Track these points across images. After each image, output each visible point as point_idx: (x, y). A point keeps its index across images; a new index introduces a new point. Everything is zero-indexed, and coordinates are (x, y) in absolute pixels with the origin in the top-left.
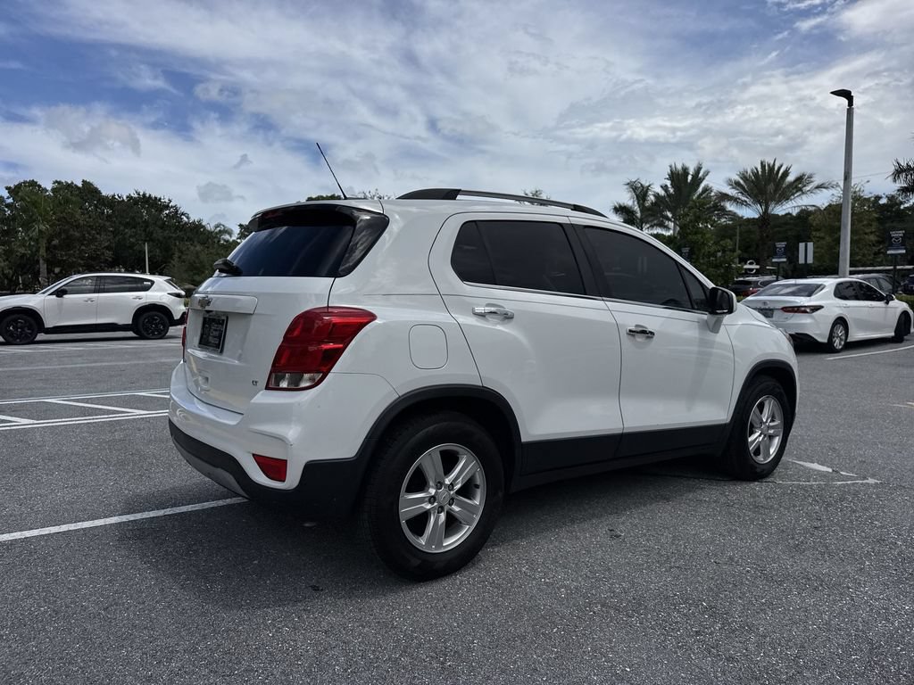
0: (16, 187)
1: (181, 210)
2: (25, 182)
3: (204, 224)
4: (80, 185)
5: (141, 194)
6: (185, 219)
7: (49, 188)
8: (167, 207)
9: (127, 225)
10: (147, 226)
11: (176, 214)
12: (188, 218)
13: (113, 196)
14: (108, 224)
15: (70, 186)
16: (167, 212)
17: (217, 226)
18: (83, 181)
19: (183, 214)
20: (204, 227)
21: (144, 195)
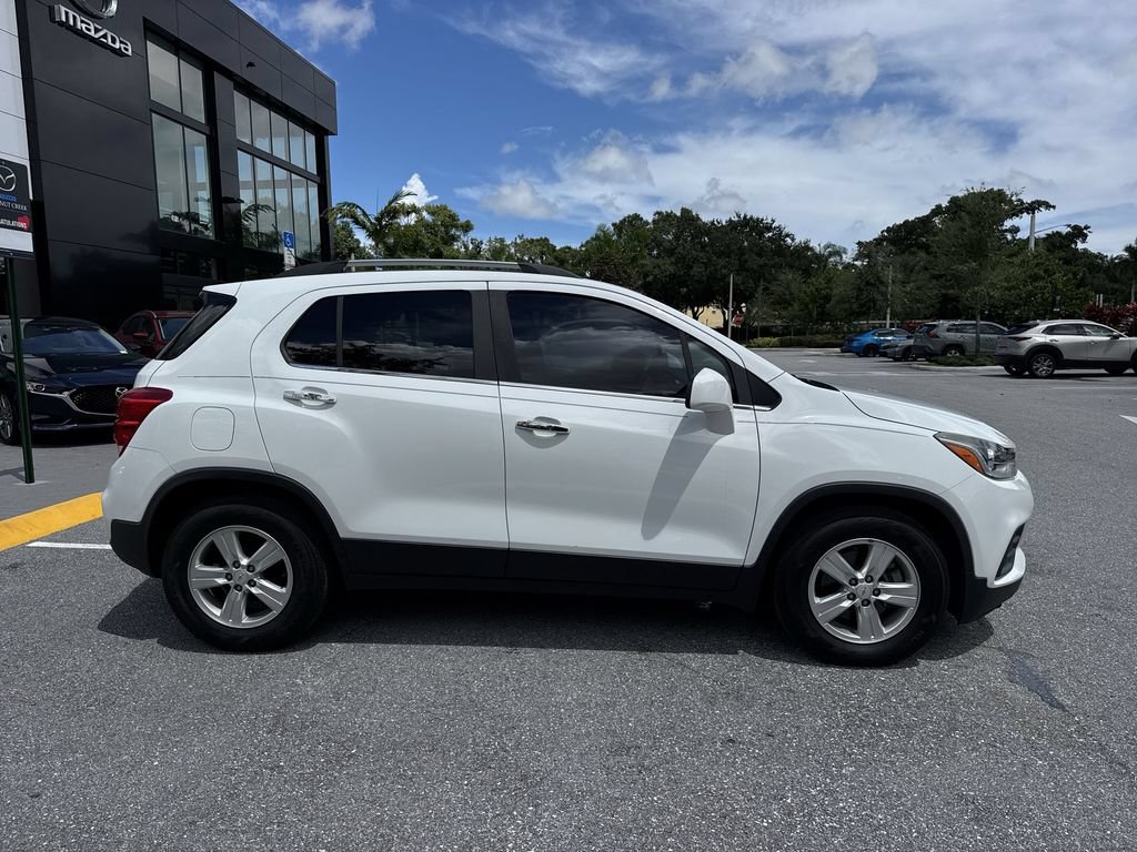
0: (621, 222)
1: (786, 231)
2: (629, 217)
3: (811, 245)
4: (679, 214)
5: (742, 216)
6: (789, 240)
7: (650, 221)
8: (769, 228)
9: (721, 255)
10: (743, 254)
11: (780, 235)
12: (793, 240)
13: (713, 223)
14: (702, 255)
15: (669, 216)
16: (770, 234)
17: (828, 246)
18: (682, 209)
19: (787, 235)
20: (811, 249)
21: (745, 216)
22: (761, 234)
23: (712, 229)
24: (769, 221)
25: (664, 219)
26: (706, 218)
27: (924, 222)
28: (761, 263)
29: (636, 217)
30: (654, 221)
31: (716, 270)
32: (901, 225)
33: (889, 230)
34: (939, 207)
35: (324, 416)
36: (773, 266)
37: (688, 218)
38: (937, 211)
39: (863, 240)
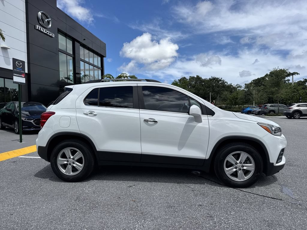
0: (180, 79)
2: (183, 78)
3: (232, 85)
4: (196, 77)
5: (213, 77)
6: (226, 84)
7: (188, 79)
8: (220, 80)
9: (208, 87)
10: (213, 87)
11: (224, 82)
12: (227, 83)
13: (205, 79)
14: (202, 87)
15: (193, 77)
16: (221, 82)
17: (237, 85)
18: (197, 76)
19: (226, 82)
20: (232, 86)
22: (218, 82)
23: (205, 81)
24: (221, 78)
25: (192, 78)
26: (203, 78)
27: (263, 78)
28: (218, 89)
29: (185, 78)
30: (189, 79)
31: (206, 92)
32: (257, 79)
33: (253, 81)
34: (267, 74)
36: (222, 90)
37: (198, 78)
38: (267, 75)
39: (246, 83)
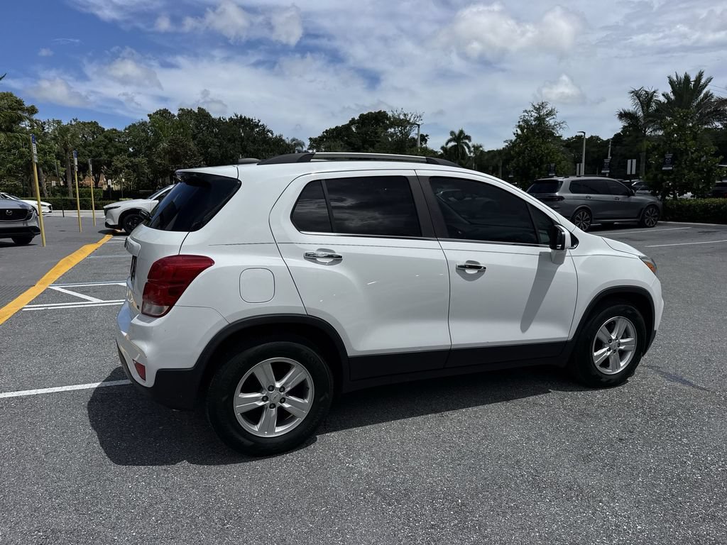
22: (252, 129)
24: (257, 121)
25: (185, 113)
26: (215, 116)
27: (346, 128)
28: (255, 147)
29: (165, 111)
30: (179, 115)
31: (226, 151)
32: (334, 129)
33: (327, 131)
34: (353, 119)
35: (336, 269)
36: (264, 150)
37: (202, 115)
38: (353, 122)
39: (312, 137)
